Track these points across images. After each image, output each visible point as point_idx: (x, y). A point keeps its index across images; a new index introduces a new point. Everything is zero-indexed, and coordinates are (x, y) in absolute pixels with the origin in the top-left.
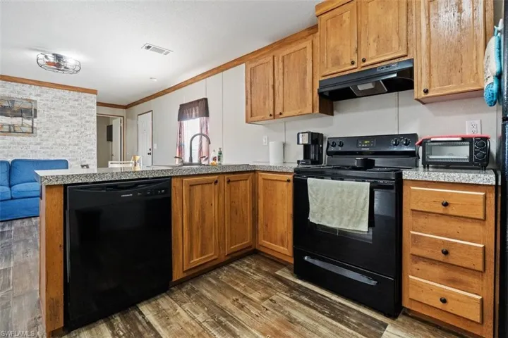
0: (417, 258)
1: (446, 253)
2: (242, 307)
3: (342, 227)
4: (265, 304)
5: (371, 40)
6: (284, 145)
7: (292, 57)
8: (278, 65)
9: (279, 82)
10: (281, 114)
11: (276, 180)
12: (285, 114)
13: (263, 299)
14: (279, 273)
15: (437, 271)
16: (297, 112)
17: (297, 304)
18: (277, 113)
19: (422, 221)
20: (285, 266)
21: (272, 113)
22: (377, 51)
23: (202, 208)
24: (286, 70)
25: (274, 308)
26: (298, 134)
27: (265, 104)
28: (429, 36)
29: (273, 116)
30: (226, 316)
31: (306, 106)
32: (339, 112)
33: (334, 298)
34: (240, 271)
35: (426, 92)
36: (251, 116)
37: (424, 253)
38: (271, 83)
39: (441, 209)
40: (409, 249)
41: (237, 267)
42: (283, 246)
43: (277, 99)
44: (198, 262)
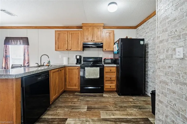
0: (106, 81)
1: (111, 78)
2: (75, 103)
3: (94, 77)
4: (79, 100)
5: (95, 37)
6: (68, 58)
7: (74, 34)
8: (69, 35)
9: (70, 40)
10: (70, 50)
11: (73, 69)
12: (72, 50)
13: (78, 100)
14: (75, 94)
15: (109, 82)
16: (76, 50)
17: (86, 98)
18: (69, 49)
19: (107, 74)
20: (76, 92)
21: (67, 49)
22: (97, 39)
23: (55, 80)
24: (72, 37)
25: (82, 100)
26: (76, 56)
27: (64, 46)
28: (106, 39)
29: (67, 50)
30: (73, 106)
31: (79, 48)
32: (85, 50)
33: (92, 94)
34: (65, 97)
35: (105, 50)
36: (58, 49)
37: (108, 79)
38: (67, 39)
39: (110, 71)
40: (105, 79)
41: (63, 97)
42: (76, 87)
43: (69, 45)
44: (54, 98)
